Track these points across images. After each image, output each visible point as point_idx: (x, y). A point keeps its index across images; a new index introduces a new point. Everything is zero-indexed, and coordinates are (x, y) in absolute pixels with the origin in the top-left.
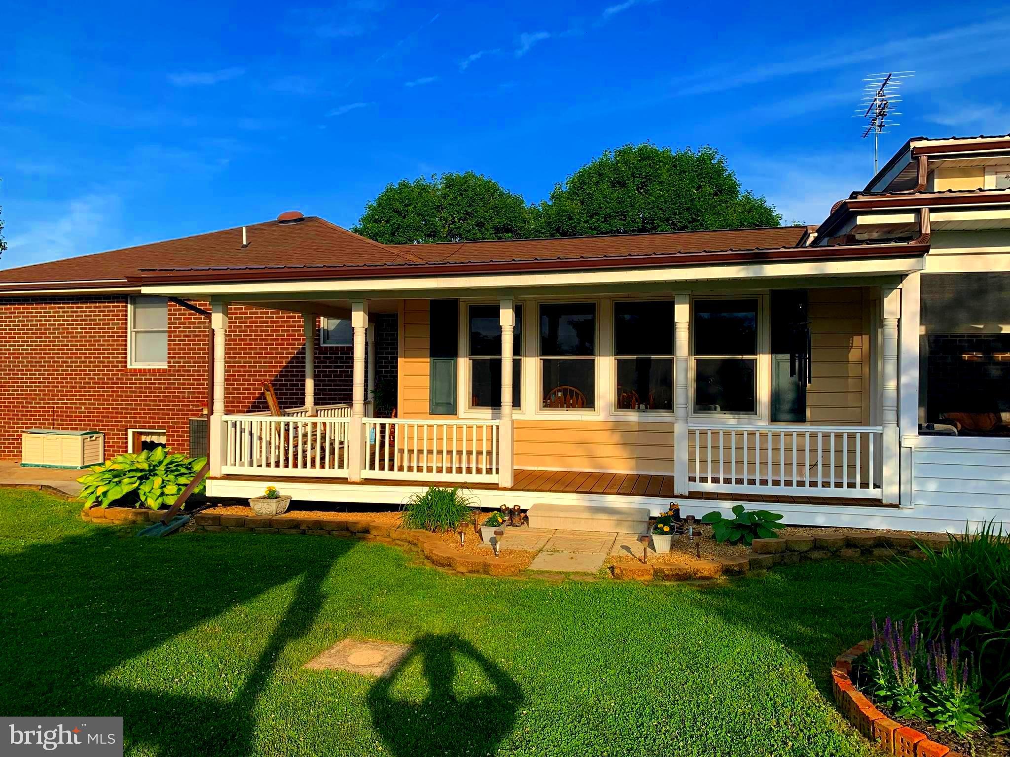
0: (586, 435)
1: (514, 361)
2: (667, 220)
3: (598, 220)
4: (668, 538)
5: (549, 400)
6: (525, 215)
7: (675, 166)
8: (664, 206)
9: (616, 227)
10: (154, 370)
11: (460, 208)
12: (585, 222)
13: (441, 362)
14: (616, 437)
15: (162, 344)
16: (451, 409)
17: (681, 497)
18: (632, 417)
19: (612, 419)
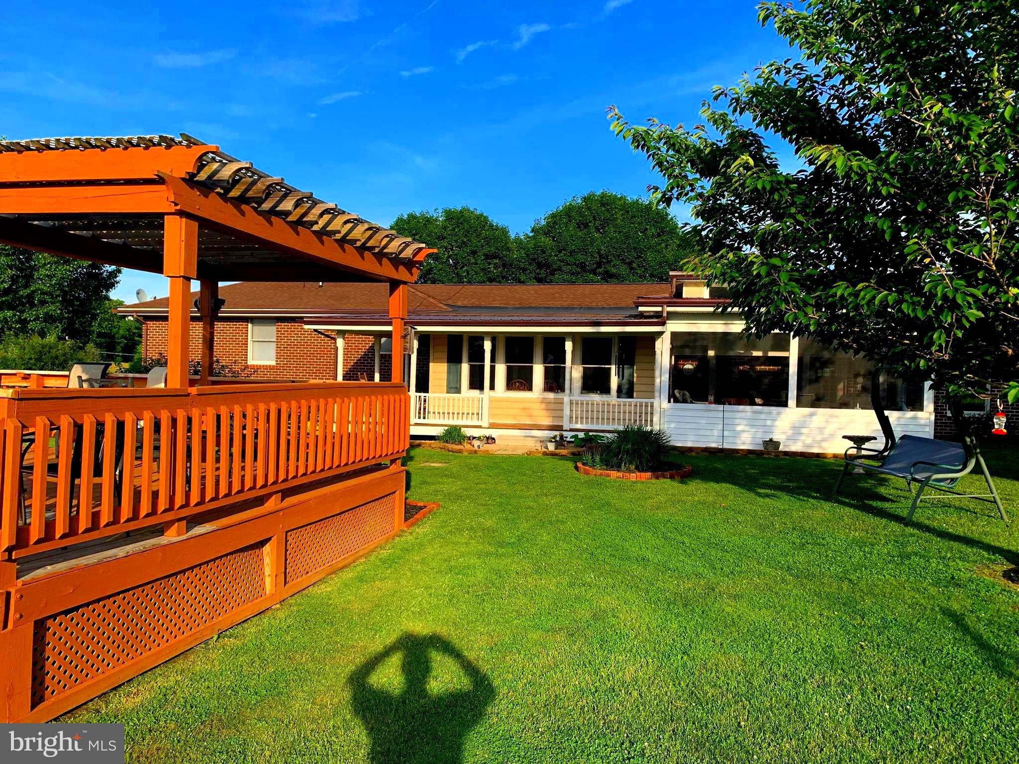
0: (527, 405)
1: (491, 366)
2: (619, 256)
3: (565, 255)
4: (554, 444)
5: (510, 386)
6: (510, 245)
7: (628, 212)
8: (617, 245)
9: (579, 260)
10: (266, 366)
11: (457, 238)
12: (555, 256)
13: (453, 366)
14: (543, 406)
15: (272, 350)
16: (458, 390)
17: (566, 431)
18: (551, 395)
19: (541, 397)
